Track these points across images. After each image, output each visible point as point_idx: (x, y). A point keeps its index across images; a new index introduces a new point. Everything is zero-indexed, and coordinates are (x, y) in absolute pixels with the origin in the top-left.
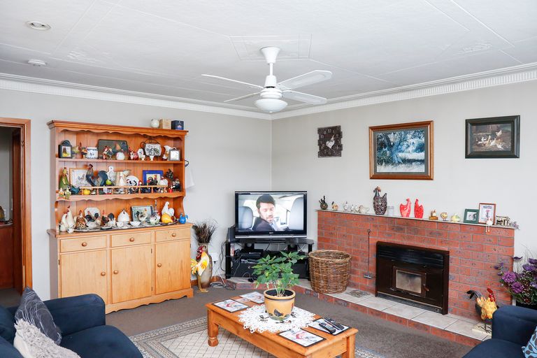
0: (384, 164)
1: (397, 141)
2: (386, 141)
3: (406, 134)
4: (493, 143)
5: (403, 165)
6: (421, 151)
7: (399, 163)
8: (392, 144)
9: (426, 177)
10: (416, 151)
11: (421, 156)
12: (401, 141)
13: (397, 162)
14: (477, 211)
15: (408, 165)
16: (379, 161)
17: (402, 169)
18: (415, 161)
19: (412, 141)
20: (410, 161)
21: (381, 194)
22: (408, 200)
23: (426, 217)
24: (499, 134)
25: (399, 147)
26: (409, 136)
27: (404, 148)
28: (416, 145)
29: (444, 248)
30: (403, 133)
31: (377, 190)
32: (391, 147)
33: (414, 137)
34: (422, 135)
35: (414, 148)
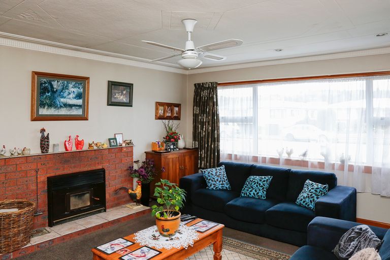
0: (46, 107)
1: (60, 88)
2: (49, 87)
3: (68, 83)
4: (122, 97)
5: (65, 109)
6: (80, 98)
7: (61, 107)
8: (55, 90)
9: (84, 118)
10: (75, 98)
11: (80, 102)
12: (63, 89)
13: (59, 106)
14: (115, 139)
15: (68, 108)
16: (42, 105)
17: (64, 112)
18: (74, 105)
19: (73, 90)
20: (71, 106)
21: (46, 134)
22: (70, 137)
23: (85, 147)
24: (124, 92)
25: (62, 93)
26: (71, 86)
27: (65, 95)
28: (76, 94)
29: (100, 167)
30: (66, 82)
31: (43, 131)
32: (54, 92)
33: (74, 87)
34: (81, 87)
35: (74, 96)
